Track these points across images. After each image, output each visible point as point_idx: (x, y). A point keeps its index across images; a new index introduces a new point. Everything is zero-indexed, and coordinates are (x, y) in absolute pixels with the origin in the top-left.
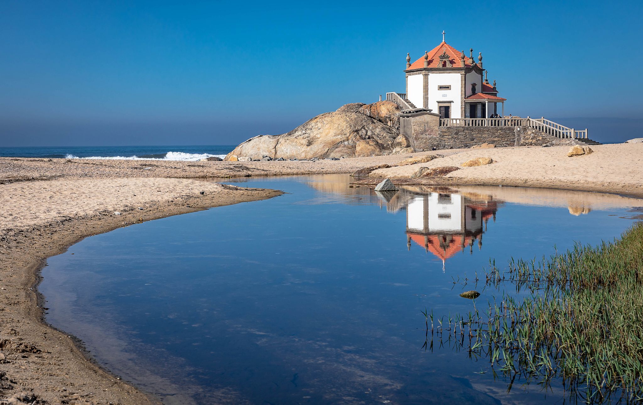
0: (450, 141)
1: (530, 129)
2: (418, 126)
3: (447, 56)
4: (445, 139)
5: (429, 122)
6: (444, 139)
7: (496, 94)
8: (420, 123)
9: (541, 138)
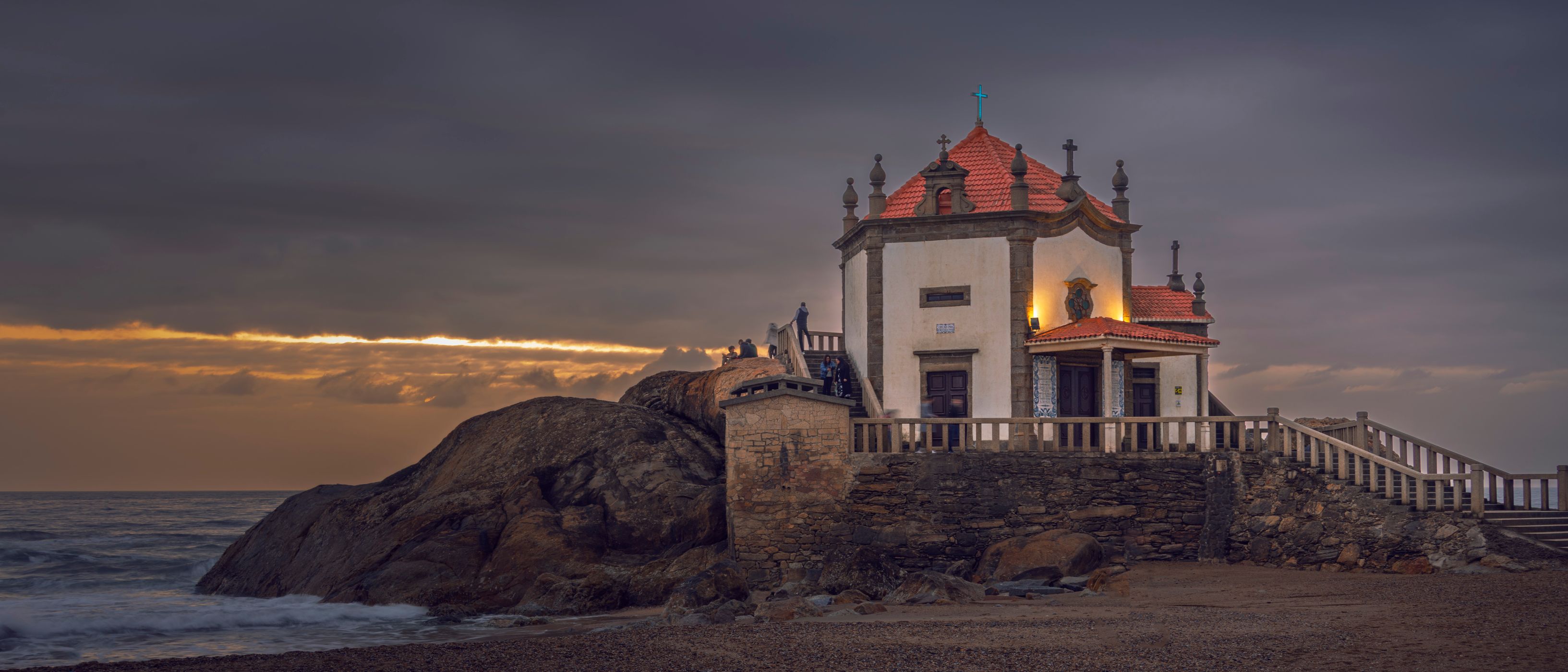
0: (895, 518)
1: (1274, 466)
2: (755, 449)
3: (954, 169)
4: (874, 509)
5: (804, 433)
6: (867, 509)
7: (1204, 326)
8: (765, 436)
9: (1319, 509)
